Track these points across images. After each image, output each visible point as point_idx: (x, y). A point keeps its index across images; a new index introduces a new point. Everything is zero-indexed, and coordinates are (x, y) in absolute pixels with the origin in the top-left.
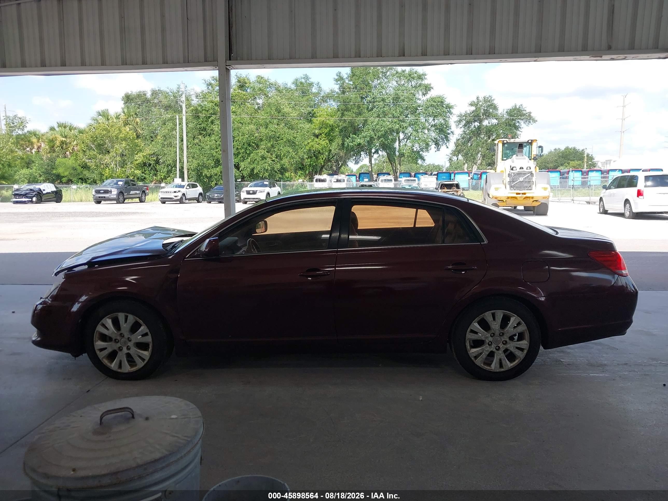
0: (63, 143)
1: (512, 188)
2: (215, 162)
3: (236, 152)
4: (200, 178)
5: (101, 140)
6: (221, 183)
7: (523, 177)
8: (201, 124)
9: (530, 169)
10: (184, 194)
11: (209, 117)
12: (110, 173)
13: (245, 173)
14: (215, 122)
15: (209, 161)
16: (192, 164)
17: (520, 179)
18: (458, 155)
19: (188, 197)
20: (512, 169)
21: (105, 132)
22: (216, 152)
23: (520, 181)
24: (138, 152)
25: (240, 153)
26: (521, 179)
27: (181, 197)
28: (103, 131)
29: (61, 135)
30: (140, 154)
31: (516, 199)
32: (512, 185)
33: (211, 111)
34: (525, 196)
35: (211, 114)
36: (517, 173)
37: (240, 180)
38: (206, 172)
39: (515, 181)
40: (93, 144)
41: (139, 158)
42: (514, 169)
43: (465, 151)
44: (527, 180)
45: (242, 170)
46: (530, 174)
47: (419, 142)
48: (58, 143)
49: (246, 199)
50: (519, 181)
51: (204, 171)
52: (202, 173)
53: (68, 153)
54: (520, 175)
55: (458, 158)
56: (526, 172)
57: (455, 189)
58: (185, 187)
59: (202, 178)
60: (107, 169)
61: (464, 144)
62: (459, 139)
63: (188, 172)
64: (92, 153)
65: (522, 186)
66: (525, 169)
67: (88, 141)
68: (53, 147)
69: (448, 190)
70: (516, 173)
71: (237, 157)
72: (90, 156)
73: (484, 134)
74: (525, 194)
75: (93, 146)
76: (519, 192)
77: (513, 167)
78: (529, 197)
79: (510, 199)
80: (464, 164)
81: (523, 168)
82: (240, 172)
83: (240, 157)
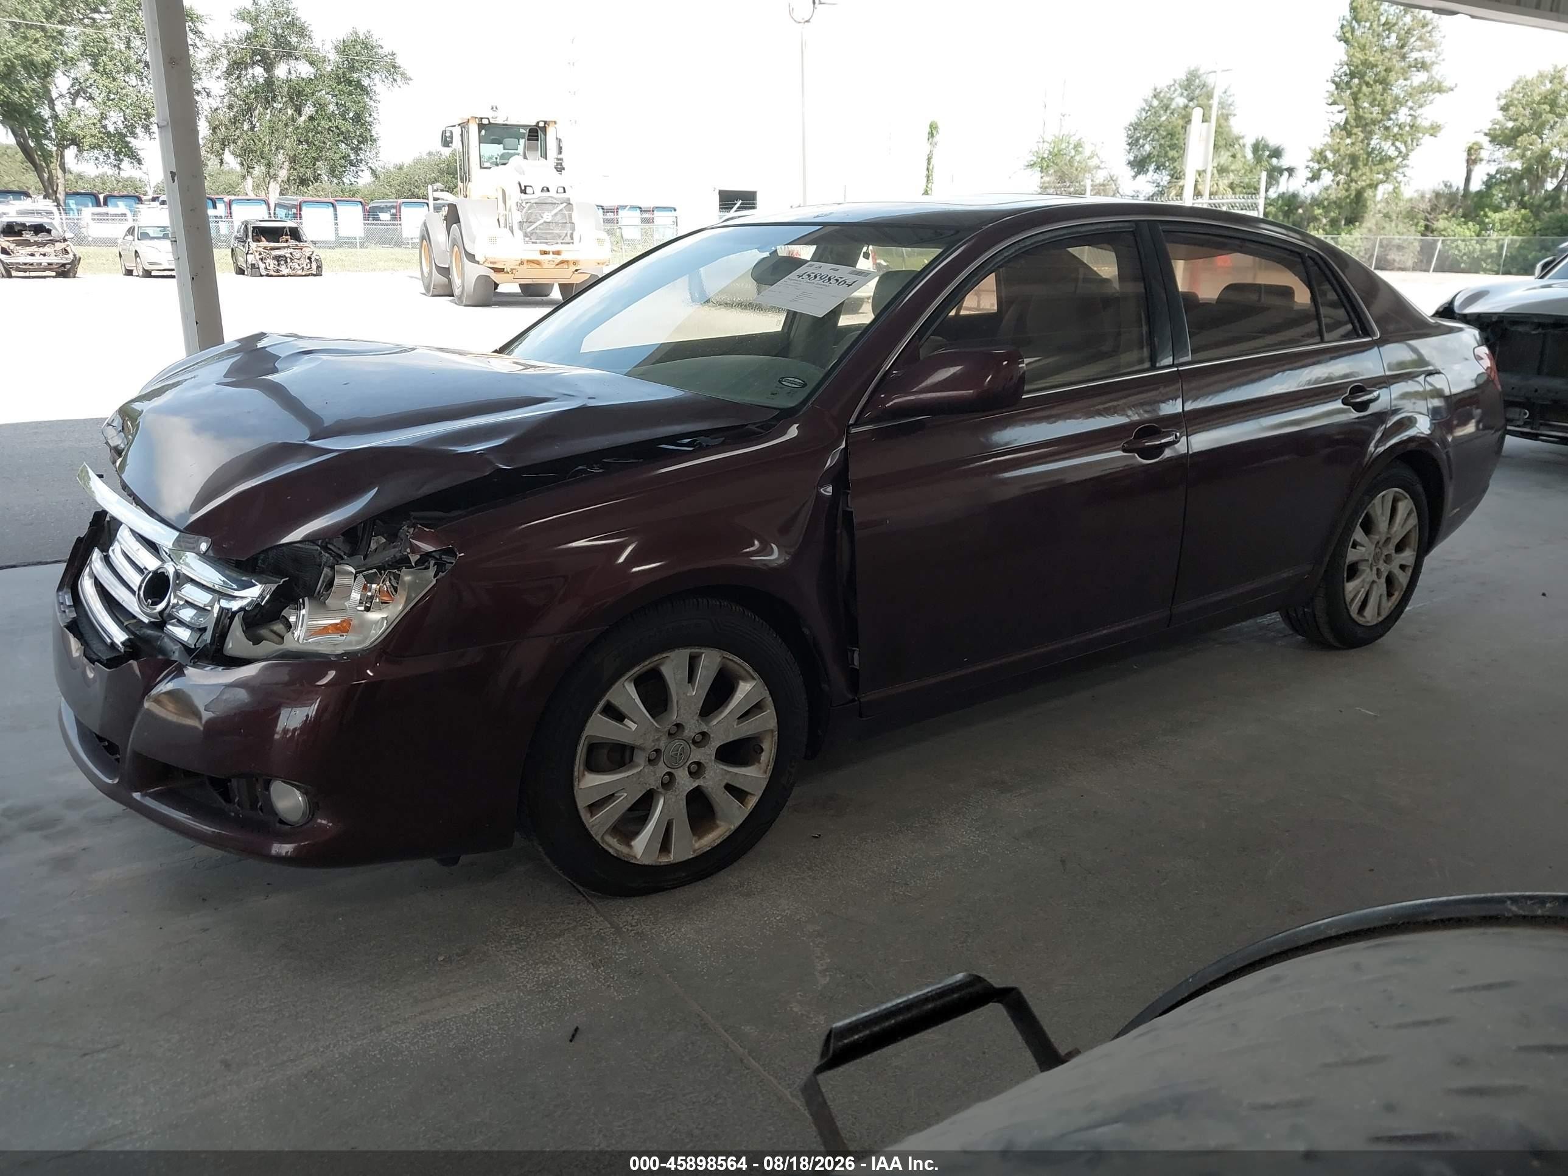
1: (527, 239)
7: (551, 211)
9: (565, 192)
17: (545, 216)
18: (221, 151)
20: (524, 191)
23: (545, 222)
26: (547, 216)
31: (538, 266)
32: (529, 230)
34: (559, 258)
36: (537, 201)
39: (532, 219)
42: (529, 190)
43: (240, 142)
44: (559, 218)
46: (565, 204)
47: (124, 108)
50: (542, 221)
54: (544, 206)
55: (221, 160)
56: (556, 199)
57: (292, 242)
61: (235, 123)
62: (216, 109)
65: (549, 233)
66: (553, 193)
69: (272, 244)
70: (532, 201)
73: (284, 100)
74: (558, 253)
76: (545, 248)
77: (525, 187)
78: (567, 262)
79: (525, 266)
80: (244, 177)
81: (548, 190)
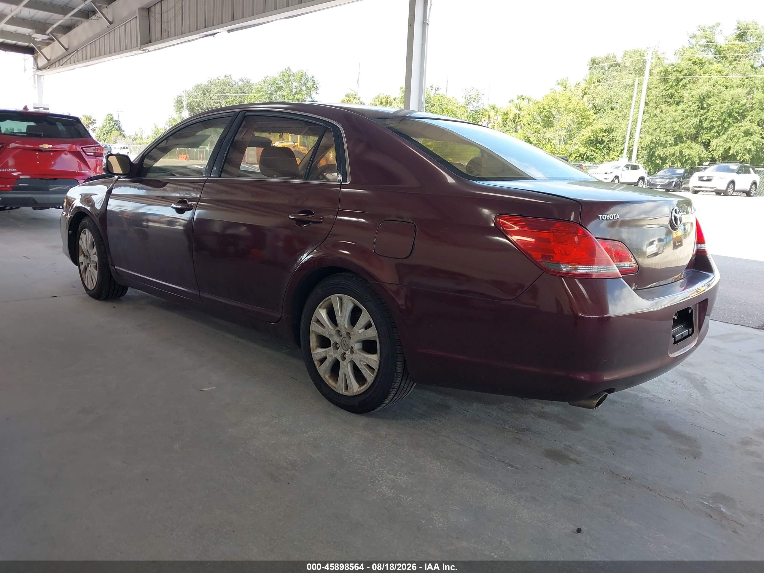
0: (516, 116)
2: (675, 139)
3: (709, 126)
4: (651, 159)
5: (548, 111)
6: (677, 166)
8: (668, 90)
10: (617, 177)
11: (682, 80)
12: (551, 149)
13: (716, 155)
14: (687, 86)
15: (668, 138)
16: (643, 141)
19: (622, 180)
21: (553, 102)
22: (680, 126)
24: (586, 126)
25: (715, 127)
27: (613, 180)
28: (551, 101)
29: (517, 107)
30: (589, 129)
33: (686, 72)
35: (685, 75)
37: (707, 163)
38: (660, 151)
40: (540, 116)
41: (586, 133)
45: (713, 150)
48: (511, 117)
49: (695, 187)
51: (658, 149)
52: (654, 153)
53: (519, 127)
58: (620, 169)
59: (654, 158)
60: (549, 145)
63: (638, 151)
64: (536, 126)
67: (534, 112)
68: (506, 121)
71: (710, 132)
72: (533, 129)
75: (539, 119)
82: (710, 152)
83: (714, 132)
